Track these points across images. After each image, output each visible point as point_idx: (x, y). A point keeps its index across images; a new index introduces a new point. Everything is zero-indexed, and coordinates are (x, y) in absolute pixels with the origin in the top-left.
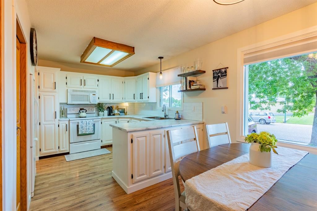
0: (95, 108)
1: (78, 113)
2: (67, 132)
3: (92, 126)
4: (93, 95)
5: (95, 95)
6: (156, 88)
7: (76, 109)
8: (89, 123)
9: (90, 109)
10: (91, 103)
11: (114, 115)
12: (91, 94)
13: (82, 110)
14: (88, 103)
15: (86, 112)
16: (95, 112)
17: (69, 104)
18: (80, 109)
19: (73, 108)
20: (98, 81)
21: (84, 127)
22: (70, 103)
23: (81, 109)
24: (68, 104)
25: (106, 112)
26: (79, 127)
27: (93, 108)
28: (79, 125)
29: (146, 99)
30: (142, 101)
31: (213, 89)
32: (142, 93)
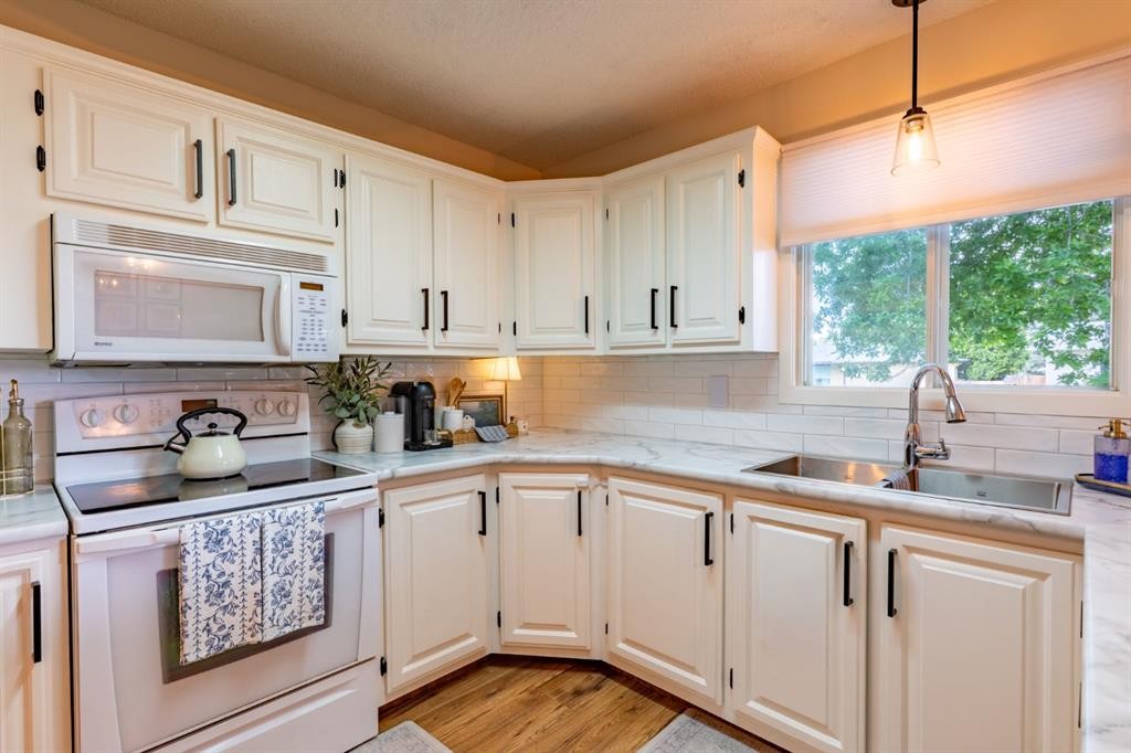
0: (305, 399)
1: (163, 439)
2: (46, 675)
3: (309, 561)
4: (304, 285)
5: (320, 287)
6: (773, 252)
7: (143, 404)
8: (284, 542)
9: (269, 407)
10: (286, 359)
11: (447, 443)
12: (286, 278)
13: (208, 418)
14: (262, 352)
15: (237, 431)
16: (308, 429)
17: (78, 365)
18: (185, 404)
19: (118, 401)
20: (341, 179)
21: (235, 582)
22: (81, 356)
23: (194, 409)
24: (60, 365)
25: (393, 426)
26: (188, 591)
27: (291, 396)
28: (189, 574)
29: (718, 327)
30: (675, 346)
32: (673, 288)
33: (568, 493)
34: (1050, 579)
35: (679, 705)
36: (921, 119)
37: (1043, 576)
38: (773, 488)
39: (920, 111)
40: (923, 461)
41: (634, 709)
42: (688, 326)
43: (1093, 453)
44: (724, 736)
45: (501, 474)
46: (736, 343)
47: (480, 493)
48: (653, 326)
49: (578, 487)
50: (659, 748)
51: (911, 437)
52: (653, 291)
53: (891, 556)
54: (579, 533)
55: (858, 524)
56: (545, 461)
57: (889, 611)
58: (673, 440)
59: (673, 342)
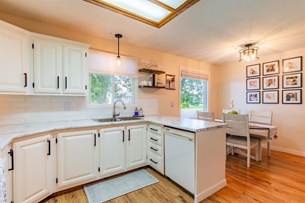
29: (80, 90)
30: (64, 94)
31: (166, 89)
32: (66, 77)
34: (144, 128)
37: (143, 127)
38: (110, 124)
40: (116, 117)
41: (73, 196)
43: (134, 112)
44: (96, 184)
45: (14, 143)
46: (85, 94)
47: (9, 153)
48: (58, 88)
49: (47, 139)
50: (90, 195)
51: (114, 113)
52: (58, 77)
53: (129, 130)
54: (49, 154)
55: (124, 127)
56: (37, 133)
57: (129, 140)
58: (51, 122)
59: (64, 92)
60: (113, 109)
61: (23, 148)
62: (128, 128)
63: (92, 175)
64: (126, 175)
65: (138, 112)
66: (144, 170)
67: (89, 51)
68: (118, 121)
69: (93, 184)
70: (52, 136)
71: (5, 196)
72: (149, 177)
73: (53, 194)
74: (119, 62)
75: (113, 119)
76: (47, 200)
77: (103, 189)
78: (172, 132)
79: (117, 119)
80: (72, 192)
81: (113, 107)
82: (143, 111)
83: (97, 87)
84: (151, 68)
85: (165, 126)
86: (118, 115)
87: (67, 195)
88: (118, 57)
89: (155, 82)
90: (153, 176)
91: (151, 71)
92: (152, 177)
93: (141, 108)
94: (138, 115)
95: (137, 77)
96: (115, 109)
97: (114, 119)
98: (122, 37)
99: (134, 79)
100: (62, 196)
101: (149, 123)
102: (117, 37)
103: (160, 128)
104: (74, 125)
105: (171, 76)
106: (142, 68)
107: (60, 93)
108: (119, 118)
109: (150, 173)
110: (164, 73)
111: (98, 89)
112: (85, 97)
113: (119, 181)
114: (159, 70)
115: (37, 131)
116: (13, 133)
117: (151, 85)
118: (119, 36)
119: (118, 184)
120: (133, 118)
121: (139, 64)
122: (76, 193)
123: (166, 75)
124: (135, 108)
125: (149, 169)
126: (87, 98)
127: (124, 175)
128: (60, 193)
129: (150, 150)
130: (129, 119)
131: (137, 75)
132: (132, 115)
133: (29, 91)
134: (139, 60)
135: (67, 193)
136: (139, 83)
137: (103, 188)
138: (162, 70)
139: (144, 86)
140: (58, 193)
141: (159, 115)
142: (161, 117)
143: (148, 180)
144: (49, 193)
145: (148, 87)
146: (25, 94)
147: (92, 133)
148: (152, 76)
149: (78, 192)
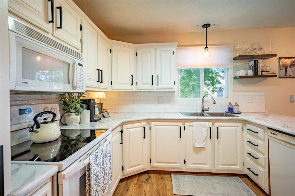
4: (79, 65)
5: (82, 65)
20: (81, 27)
21: (99, 174)
22: (18, 89)
29: (168, 85)
30: (157, 89)
31: (280, 77)
32: (158, 75)
33: (140, 128)
35: (170, 173)
36: (207, 49)
37: (238, 127)
38: (195, 119)
39: (207, 48)
40: (205, 111)
41: (162, 178)
42: (161, 84)
43: (227, 107)
44: (182, 175)
45: (123, 125)
46: (173, 89)
47: (120, 132)
48: (152, 84)
49: (143, 126)
50: (175, 183)
51: (203, 107)
52: (152, 75)
53: (218, 128)
54: (145, 138)
55: (211, 123)
56: (136, 120)
57: (218, 138)
58: (149, 112)
59: (157, 88)
60: (202, 103)
61: (129, 130)
62: (217, 124)
63: (178, 165)
64: (215, 177)
65: (232, 108)
66: (239, 178)
67: (177, 48)
68: (206, 116)
69: (179, 174)
70: (147, 124)
71: (110, 160)
72: (245, 190)
73: (148, 170)
74: (207, 53)
75: (201, 114)
76: (144, 174)
77: (188, 183)
78: (282, 139)
79: (205, 114)
80: (162, 174)
81: (202, 101)
82: (239, 107)
83: (192, 81)
84: (252, 53)
85: (269, 128)
86: (207, 110)
87: (158, 175)
88: (206, 48)
89: (259, 70)
90: (251, 190)
91: (251, 57)
92: (249, 191)
93: (236, 103)
94: (232, 111)
95: (231, 67)
96: (204, 103)
97: (203, 114)
98: (210, 26)
99: (227, 70)
100: (154, 175)
101: (245, 122)
102: (204, 27)
103: (262, 130)
104: (163, 117)
105: (289, 58)
106: (238, 55)
107: (154, 89)
108: (207, 113)
109: (247, 185)
110: (275, 55)
111: (193, 83)
112: (175, 91)
113: (205, 181)
114: (267, 53)
115: (136, 119)
116: (124, 118)
117: (252, 75)
118: (206, 26)
119: (204, 183)
120: (225, 113)
121: (234, 51)
122: (164, 176)
123: (280, 58)
124: (229, 103)
125: (246, 179)
126: (176, 93)
127: (212, 176)
128: (153, 172)
129: (248, 156)
130: (221, 115)
131: (231, 64)
132: (224, 110)
133: (134, 88)
134: (234, 47)
135: (158, 174)
136: (234, 74)
137: (188, 181)
138: (270, 53)
139: (240, 76)
140: (152, 171)
141: (266, 113)
142: (268, 115)
143: (243, 192)
144: (145, 169)
145: (246, 77)
146: (132, 91)
147: (178, 126)
148: (253, 62)
149: (166, 176)
